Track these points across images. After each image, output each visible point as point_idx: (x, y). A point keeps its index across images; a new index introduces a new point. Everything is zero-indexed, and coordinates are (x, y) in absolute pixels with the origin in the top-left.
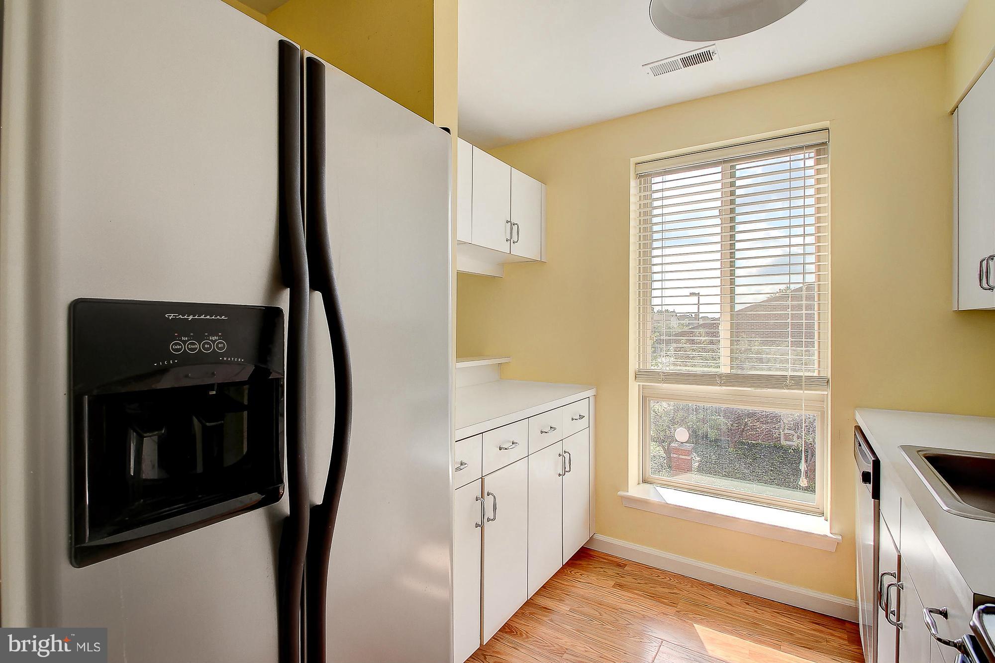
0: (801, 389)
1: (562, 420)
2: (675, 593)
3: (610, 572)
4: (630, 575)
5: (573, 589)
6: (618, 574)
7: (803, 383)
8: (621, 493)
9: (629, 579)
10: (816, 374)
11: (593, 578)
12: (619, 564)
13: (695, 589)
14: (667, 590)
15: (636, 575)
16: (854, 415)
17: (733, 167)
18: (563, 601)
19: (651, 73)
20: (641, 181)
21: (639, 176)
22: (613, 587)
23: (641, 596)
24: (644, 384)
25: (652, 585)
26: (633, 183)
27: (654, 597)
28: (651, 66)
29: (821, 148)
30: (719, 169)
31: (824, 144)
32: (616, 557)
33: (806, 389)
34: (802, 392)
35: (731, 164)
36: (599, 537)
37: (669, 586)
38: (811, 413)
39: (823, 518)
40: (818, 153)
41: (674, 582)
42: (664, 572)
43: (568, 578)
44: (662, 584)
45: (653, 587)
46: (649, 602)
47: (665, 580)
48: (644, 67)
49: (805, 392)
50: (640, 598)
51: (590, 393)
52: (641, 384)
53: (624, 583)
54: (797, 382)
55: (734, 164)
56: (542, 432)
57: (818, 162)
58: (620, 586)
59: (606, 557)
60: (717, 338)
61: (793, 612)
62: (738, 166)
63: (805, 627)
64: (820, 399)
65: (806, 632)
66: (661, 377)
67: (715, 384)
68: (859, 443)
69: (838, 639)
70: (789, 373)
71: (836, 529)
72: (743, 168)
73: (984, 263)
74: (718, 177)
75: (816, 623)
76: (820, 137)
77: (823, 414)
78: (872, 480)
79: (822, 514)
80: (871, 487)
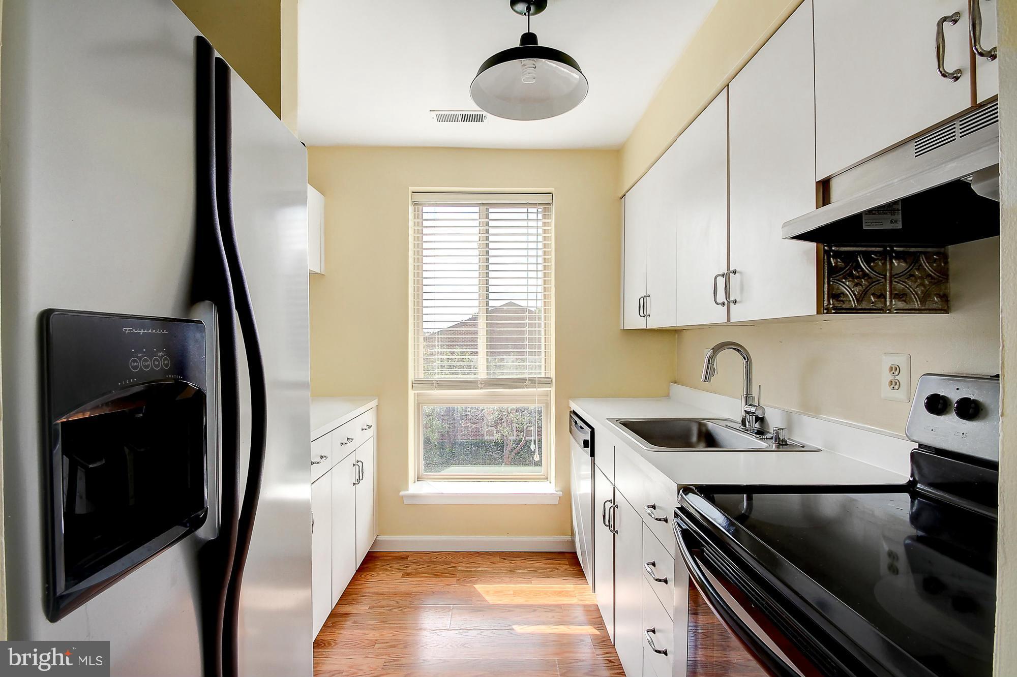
0: (535, 388)
1: (354, 430)
2: (453, 567)
3: (396, 566)
4: (414, 563)
5: (367, 590)
6: (403, 565)
7: (536, 383)
8: (402, 493)
9: (414, 566)
10: (543, 375)
11: (383, 575)
12: (402, 557)
13: (466, 559)
14: (446, 567)
15: (418, 562)
16: (568, 403)
17: (487, 210)
18: (362, 602)
19: (435, 117)
20: (415, 208)
21: (415, 204)
22: (402, 577)
23: (427, 577)
24: (418, 392)
25: (433, 566)
26: (411, 209)
27: (438, 574)
28: (437, 113)
29: (547, 207)
30: (476, 209)
31: (549, 204)
32: (398, 552)
33: (539, 388)
34: (535, 389)
35: (486, 207)
36: (382, 538)
37: (446, 563)
38: (540, 405)
39: (548, 482)
40: (545, 210)
41: (449, 558)
42: (440, 553)
43: (359, 582)
44: (440, 563)
45: (435, 567)
46: (435, 580)
47: (442, 559)
48: (431, 112)
49: (538, 389)
50: (426, 579)
51: (373, 404)
52: (416, 392)
53: (410, 571)
54: (532, 382)
55: (488, 207)
56: (342, 444)
57: (544, 217)
58: (408, 575)
59: (390, 555)
60: (476, 350)
61: (534, 556)
62: (491, 210)
63: (542, 564)
64: (547, 395)
65: (544, 567)
66: (435, 384)
67: (477, 388)
68: (576, 423)
69: (564, 566)
70: (527, 376)
71: (558, 489)
72: (495, 213)
73: (642, 300)
74: (476, 216)
75: (549, 559)
76: (546, 198)
77: (547, 405)
78: (590, 444)
79: (547, 479)
80: (589, 449)
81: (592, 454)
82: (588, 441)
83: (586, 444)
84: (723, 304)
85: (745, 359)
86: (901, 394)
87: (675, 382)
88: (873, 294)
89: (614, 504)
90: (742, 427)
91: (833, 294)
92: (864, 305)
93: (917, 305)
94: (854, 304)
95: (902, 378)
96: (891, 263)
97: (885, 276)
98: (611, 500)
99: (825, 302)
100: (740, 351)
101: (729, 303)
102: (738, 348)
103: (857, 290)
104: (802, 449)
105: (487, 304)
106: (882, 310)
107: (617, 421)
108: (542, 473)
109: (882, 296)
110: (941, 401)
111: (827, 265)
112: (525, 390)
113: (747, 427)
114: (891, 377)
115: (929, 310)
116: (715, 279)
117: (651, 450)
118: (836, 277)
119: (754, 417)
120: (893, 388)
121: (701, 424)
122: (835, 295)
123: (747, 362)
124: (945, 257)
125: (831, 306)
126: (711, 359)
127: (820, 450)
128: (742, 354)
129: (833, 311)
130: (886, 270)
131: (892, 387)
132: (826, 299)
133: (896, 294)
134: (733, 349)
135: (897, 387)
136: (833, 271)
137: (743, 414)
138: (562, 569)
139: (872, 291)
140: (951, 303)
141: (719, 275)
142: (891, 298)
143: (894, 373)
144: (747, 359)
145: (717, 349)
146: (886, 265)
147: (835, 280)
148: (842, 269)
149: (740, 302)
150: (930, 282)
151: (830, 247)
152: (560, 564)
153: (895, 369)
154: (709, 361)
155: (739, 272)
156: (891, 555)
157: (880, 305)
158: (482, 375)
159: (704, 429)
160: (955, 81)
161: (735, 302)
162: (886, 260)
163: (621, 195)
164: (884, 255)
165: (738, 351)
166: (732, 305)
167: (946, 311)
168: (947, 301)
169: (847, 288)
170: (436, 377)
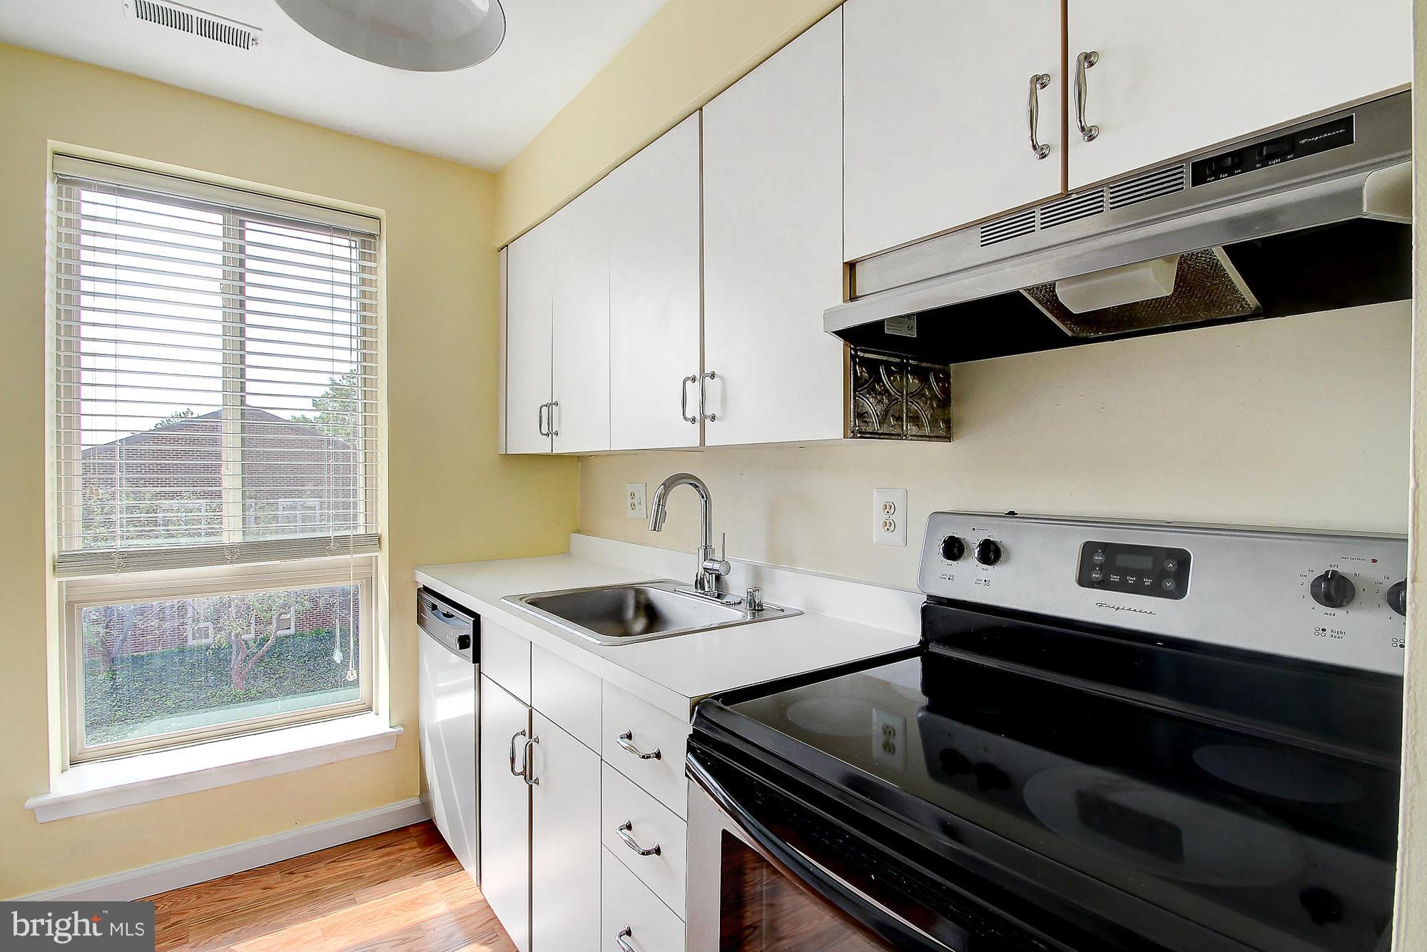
0: (348, 553)
7: (352, 545)
10: (361, 531)
13: (205, 898)
16: (414, 575)
17: (242, 223)
20: (62, 188)
24: (70, 579)
26: (51, 187)
29: (367, 241)
30: (218, 218)
31: (372, 236)
33: (354, 553)
34: (348, 556)
35: (241, 218)
38: (358, 583)
39: (373, 713)
40: (364, 245)
49: (354, 556)
52: (65, 580)
54: (343, 544)
55: (245, 219)
61: (350, 851)
62: (248, 225)
63: (371, 860)
64: (371, 564)
65: (373, 866)
66: (116, 561)
67: (223, 561)
68: (434, 607)
69: (412, 851)
70: (331, 534)
71: (395, 720)
72: (256, 233)
73: (545, 410)
74: (219, 231)
75: (380, 848)
76: (367, 226)
77: (370, 582)
78: (472, 643)
79: (370, 709)
80: (470, 651)
81: (477, 658)
82: (467, 637)
83: (463, 642)
84: (694, 420)
85: (703, 497)
86: (897, 536)
87: (578, 532)
88: (893, 416)
89: (531, 737)
90: (700, 591)
91: (858, 413)
92: (885, 429)
93: (927, 431)
94: (876, 427)
95: (898, 517)
96: (908, 378)
97: (902, 393)
98: (524, 731)
99: (852, 423)
100: (698, 487)
101: (703, 419)
102: (696, 484)
103: (879, 408)
104: (782, 613)
105: (243, 402)
106: (899, 436)
107: (520, 599)
108: (359, 700)
109: (899, 419)
110: (957, 545)
111: (853, 374)
112: (329, 558)
113: (706, 590)
114: (884, 517)
115: (938, 437)
116: (684, 383)
117: (607, 643)
118: (861, 390)
119: (714, 575)
120: (888, 529)
121: (639, 592)
122: (861, 416)
123: (706, 502)
124: (947, 376)
125: (857, 428)
126: (662, 499)
127: (802, 613)
128: (699, 492)
129: (859, 435)
130: (903, 387)
131: (886, 528)
132: (852, 419)
133: (911, 417)
134: (690, 484)
135: (892, 528)
136: (858, 383)
137: (701, 571)
138: (409, 859)
139: (891, 412)
140: (953, 430)
141: (687, 379)
142: (906, 422)
143: (888, 512)
144: (706, 497)
145: (669, 484)
146: (903, 382)
147: (860, 394)
148: (866, 381)
149: (721, 419)
150: (937, 405)
151: (856, 351)
152: (402, 850)
153: (889, 508)
154: (659, 501)
155: (718, 376)
156: (888, 731)
157: (898, 431)
158: (232, 534)
159: (642, 598)
160: (1040, 158)
161: (713, 418)
162: (903, 375)
163: (501, 244)
164: (902, 369)
165: (696, 487)
166: (708, 421)
167: (948, 438)
168: (949, 428)
169: (871, 405)
170: (119, 545)
